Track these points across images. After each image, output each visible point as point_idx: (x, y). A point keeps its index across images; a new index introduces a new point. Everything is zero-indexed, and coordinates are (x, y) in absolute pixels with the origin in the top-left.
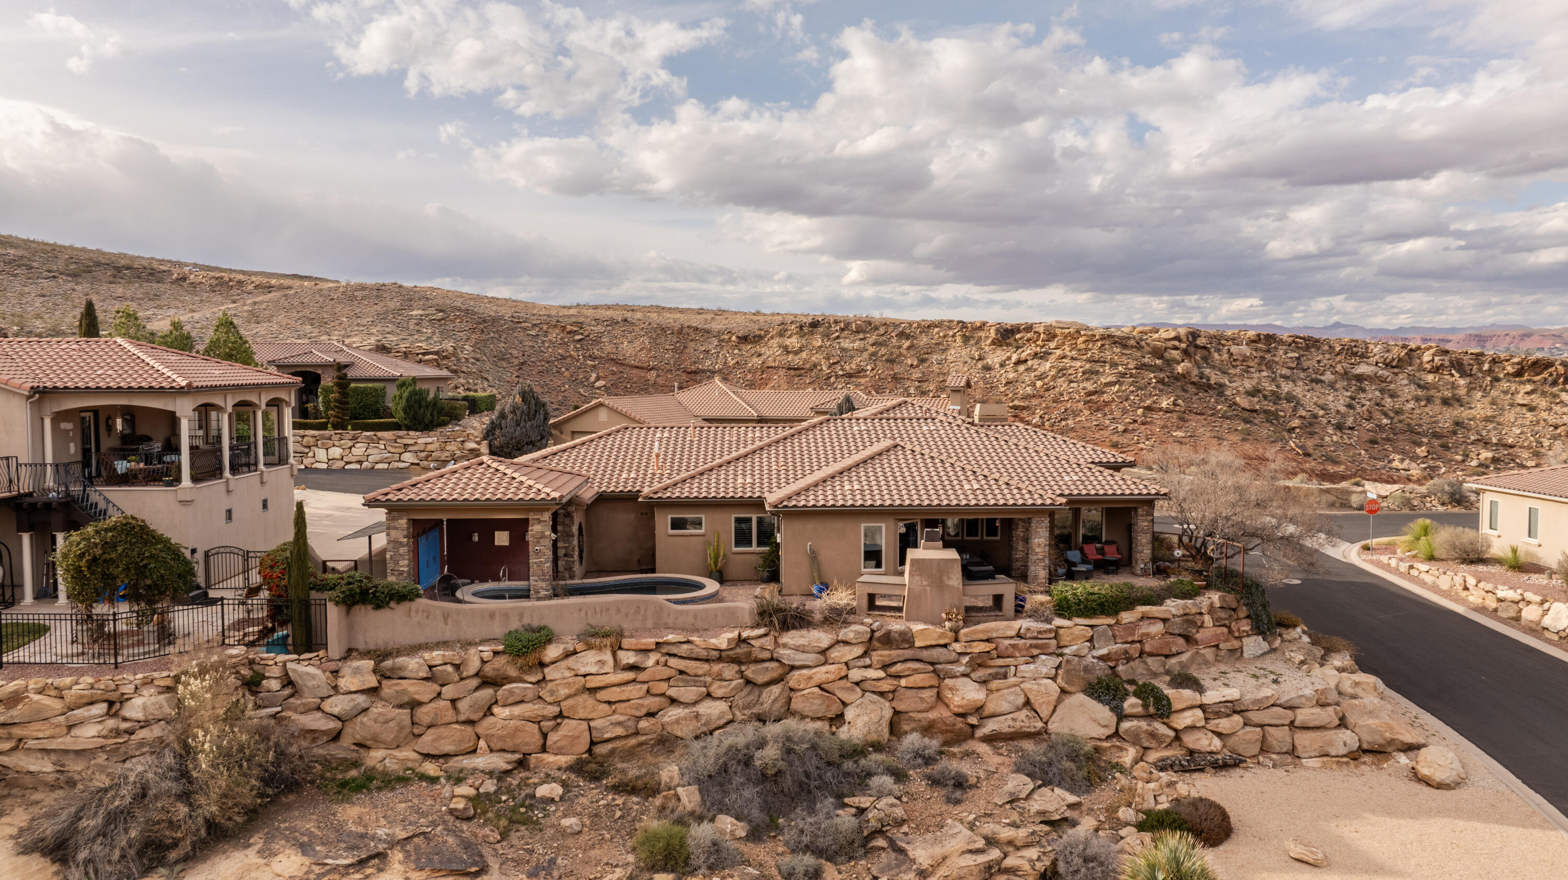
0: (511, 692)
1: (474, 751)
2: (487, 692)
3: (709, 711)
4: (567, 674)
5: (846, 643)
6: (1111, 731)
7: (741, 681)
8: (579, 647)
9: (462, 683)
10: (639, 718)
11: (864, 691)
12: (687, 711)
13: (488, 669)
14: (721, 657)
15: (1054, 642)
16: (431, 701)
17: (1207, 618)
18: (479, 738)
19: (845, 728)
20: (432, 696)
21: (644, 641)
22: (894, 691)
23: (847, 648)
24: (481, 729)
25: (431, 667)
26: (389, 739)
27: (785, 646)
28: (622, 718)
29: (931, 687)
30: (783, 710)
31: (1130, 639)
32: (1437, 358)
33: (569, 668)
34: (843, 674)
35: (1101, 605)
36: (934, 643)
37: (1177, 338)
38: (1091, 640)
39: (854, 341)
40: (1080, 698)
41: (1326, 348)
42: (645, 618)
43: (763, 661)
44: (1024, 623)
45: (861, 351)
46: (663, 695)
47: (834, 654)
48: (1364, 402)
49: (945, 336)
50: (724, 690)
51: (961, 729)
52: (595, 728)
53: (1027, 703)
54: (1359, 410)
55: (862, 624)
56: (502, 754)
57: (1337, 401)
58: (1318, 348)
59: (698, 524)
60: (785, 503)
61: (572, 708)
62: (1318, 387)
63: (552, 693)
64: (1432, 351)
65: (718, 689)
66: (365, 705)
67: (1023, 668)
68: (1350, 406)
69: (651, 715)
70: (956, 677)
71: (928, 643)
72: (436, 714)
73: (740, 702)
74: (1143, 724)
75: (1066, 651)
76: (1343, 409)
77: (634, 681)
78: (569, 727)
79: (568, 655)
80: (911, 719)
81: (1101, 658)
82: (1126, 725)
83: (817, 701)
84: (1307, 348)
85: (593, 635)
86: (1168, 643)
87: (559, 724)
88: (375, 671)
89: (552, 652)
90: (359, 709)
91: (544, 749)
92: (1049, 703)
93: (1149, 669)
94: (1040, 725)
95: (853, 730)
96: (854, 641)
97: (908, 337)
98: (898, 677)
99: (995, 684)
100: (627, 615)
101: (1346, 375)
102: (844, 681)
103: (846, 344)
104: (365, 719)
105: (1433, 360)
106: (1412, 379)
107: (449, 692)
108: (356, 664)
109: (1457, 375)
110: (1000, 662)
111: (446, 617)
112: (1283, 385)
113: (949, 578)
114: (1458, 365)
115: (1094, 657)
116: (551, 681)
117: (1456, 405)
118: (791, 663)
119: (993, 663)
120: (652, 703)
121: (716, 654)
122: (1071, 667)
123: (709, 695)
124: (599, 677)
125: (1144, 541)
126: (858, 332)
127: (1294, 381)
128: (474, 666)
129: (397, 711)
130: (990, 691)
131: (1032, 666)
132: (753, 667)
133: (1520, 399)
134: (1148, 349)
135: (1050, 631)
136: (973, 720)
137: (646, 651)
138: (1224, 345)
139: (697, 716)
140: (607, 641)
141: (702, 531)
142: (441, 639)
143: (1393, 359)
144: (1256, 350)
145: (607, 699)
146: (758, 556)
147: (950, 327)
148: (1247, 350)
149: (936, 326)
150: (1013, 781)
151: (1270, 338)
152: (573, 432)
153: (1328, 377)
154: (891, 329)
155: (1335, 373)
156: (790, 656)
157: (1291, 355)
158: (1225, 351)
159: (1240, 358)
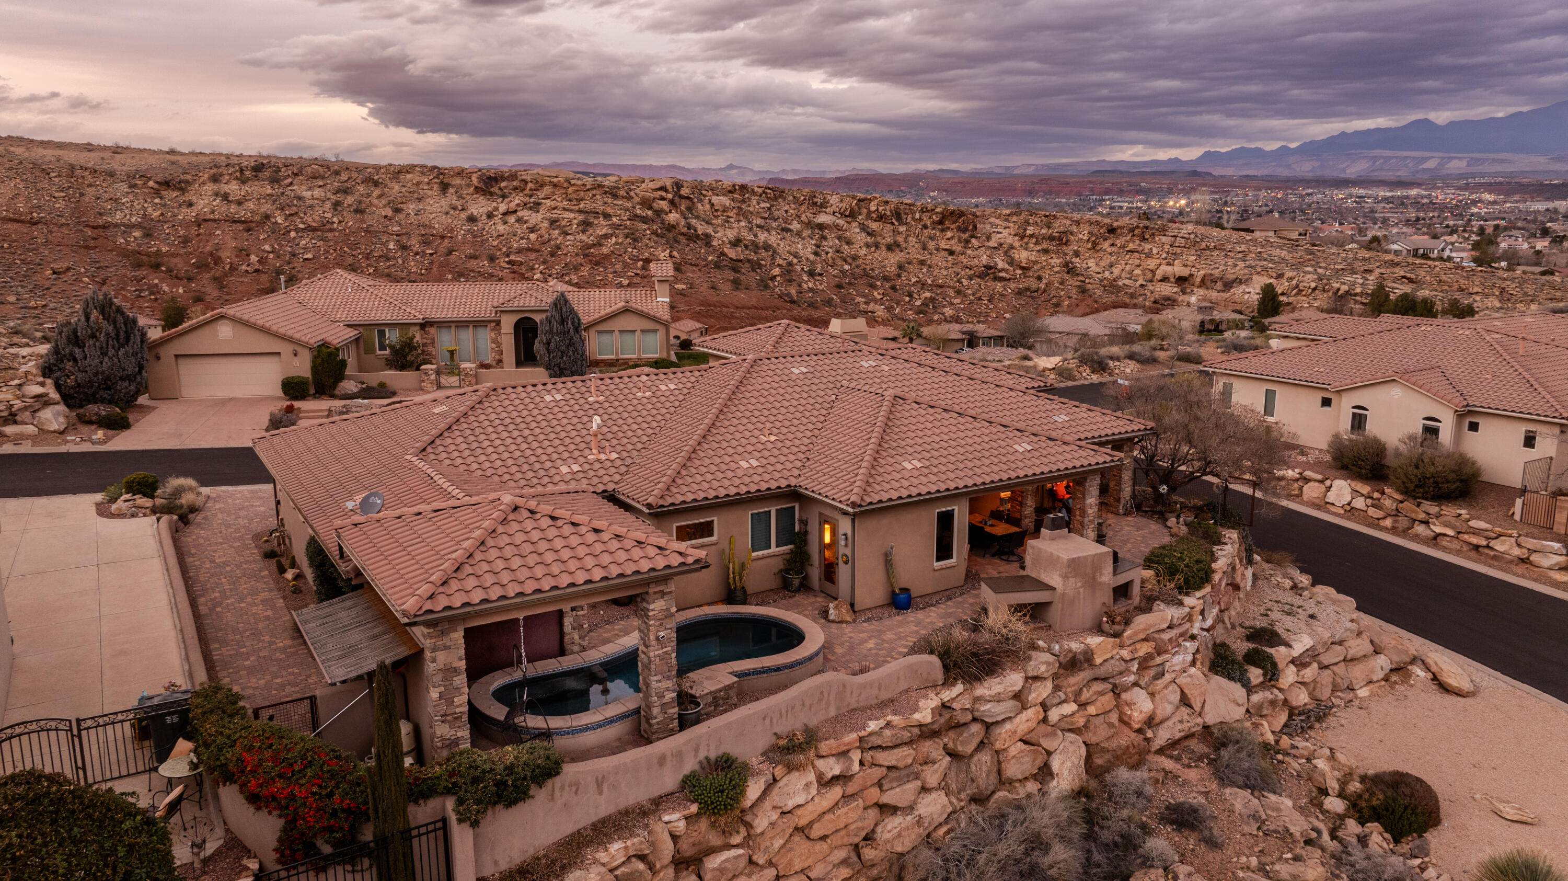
0: (720, 869)
3: (929, 809)
4: (775, 816)
5: (1037, 678)
6: (1246, 707)
7: (947, 758)
8: (779, 772)
10: (860, 846)
11: (1063, 731)
12: (909, 818)
13: (683, 845)
14: (925, 733)
15: (1189, 625)
19: (1054, 781)
21: (844, 740)
22: (1084, 724)
23: (1040, 685)
25: (614, 872)
27: (983, 699)
28: (842, 854)
29: (1113, 707)
30: (996, 780)
32: (880, 208)
33: (775, 807)
34: (1042, 717)
35: (1204, 572)
36: (1109, 656)
37: (663, 188)
38: (1203, 612)
39: (310, 189)
40: (1216, 680)
41: (791, 198)
43: (966, 725)
45: (323, 200)
46: (877, 804)
47: (1029, 696)
48: (827, 249)
49: (419, 183)
50: (937, 776)
51: (1142, 746)
53: (1183, 697)
55: (1041, 649)
57: (805, 249)
58: (784, 199)
61: (787, 862)
62: (788, 235)
63: (763, 850)
64: (876, 202)
65: (932, 776)
67: (1174, 660)
68: (816, 254)
69: (869, 836)
70: (1129, 689)
71: (1105, 657)
73: (955, 786)
74: (1265, 695)
75: (1194, 631)
77: (845, 796)
79: (769, 788)
80: (1105, 750)
81: (1209, 630)
82: (1256, 698)
83: (1026, 759)
84: (775, 199)
85: (788, 749)
89: (754, 792)
92: (1200, 695)
93: (1225, 628)
94: (1200, 721)
95: (1060, 782)
96: (1043, 675)
97: (376, 184)
98: (1088, 704)
99: (1156, 686)
100: (812, 707)
101: (809, 225)
102: (1045, 725)
103: (302, 192)
105: (877, 210)
106: (864, 228)
110: (1159, 660)
111: (600, 784)
113: (1101, 574)
114: (897, 214)
115: (1207, 632)
116: (760, 833)
117: (897, 250)
118: (993, 720)
119: (1153, 663)
120: (868, 820)
121: (917, 730)
122: (1202, 648)
123: (924, 788)
124: (808, 808)
126: (315, 178)
128: (665, 848)
130: (1155, 696)
131: (1180, 657)
132: (955, 736)
133: (943, 244)
135: (1185, 614)
136: (1149, 734)
137: (847, 753)
138: (705, 196)
139: (919, 821)
141: (716, 538)
143: (846, 209)
144: (733, 200)
145: (822, 833)
146: (780, 558)
147: (423, 173)
148: (725, 200)
149: (408, 172)
150: (1235, 799)
151: (743, 188)
152: (177, 356)
153: (795, 226)
154: (354, 175)
155: (801, 222)
156: (989, 710)
157: (763, 205)
158: (706, 201)
159: (721, 209)
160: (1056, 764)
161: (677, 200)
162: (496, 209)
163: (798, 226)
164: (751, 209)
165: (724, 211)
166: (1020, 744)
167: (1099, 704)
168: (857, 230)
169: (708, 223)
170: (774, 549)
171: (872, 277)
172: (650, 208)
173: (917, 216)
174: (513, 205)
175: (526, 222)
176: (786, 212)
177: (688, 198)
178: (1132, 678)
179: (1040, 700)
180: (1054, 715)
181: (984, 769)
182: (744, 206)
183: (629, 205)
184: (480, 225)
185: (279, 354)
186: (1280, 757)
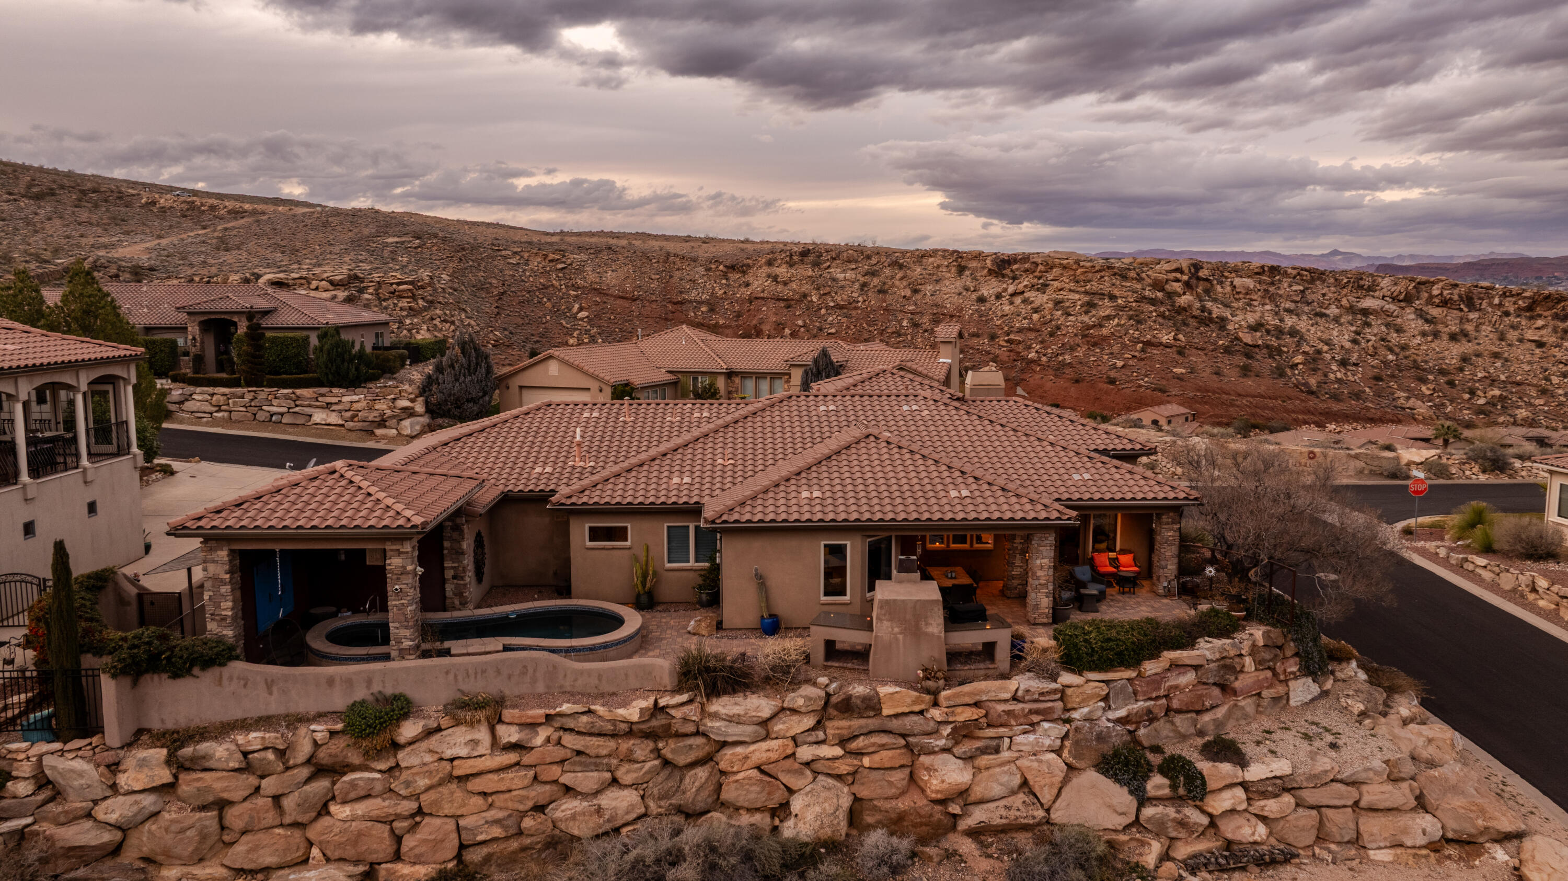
0: (353, 785)
1: (306, 861)
2: (322, 784)
3: (614, 804)
4: (428, 758)
5: (794, 711)
6: (1132, 818)
7: (656, 762)
8: (444, 722)
9: (289, 773)
10: (523, 813)
11: (816, 773)
12: (585, 804)
13: (322, 754)
14: (632, 731)
15: (1059, 705)
16: (245, 799)
17: (1248, 660)
18: (311, 844)
19: (791, 822)
20: (246, 793)
21: (531, 713)
22: (854, 773)
23: (795, 718)
24: (312, 833)
25: (245, 754)
26: (186, 854)
27: (715, 716)
28: (501, 815)
29: (902, 766)
30: (710, 800)
31: (1154, 695)
32: (1446, 292)
33: (431, 751)
34: (789, 752)
35: (1120, 654)
36: (907, 710)
37: (1179, 270)
38: (1106, 699)
39: (844, 271)
40: (1091, 777)
41: (1332, 280)
42: (534, 681)
43: (686, 735)
44: (1023, 682)
45: (853, 281)
46: (556, 782)
47: (778, 727)
48: (1369, 337)
49: (939, 266)
50: (635, 775)
51: (940, 820)
52: (466, 828)
53: (1025, 783)
54: (1363, 345)
55: (815, 684)
56: (341, 864)
57: (1342, 336)
58: (1324, 281)
59: (620, 534)
60: (725, 518)
61: (435, 803)
62: (1322, 321)
63: (407, 784)
64: (1440, 284)
65: (626, 774)
66: (153, 809)
67: (1019, 739)
68: (1355, 342)
69: (540, 808)
70: (932, 752)
71: (900, 710)
72: (252, 817)
73: (656, 791)
74: (1171, 812)
75: (1075, 715)
76: (1348, 345)
77: (517, 764)
78: (430, 827)
79: (429, 733)
80: (876, 809)
81: (1119, 721)
82: (1149, 812)
83: (756, 789)
84: (1312, 281)
85: (464, 706)
86: (1200, 697)
87: (418, 824)
88: (168, 762)
89: (409, 730)
90: (147, 813)
91: (397, 857)
92: (1052, 785)
93: (1176, 731)
94: (1040, 813)
95: (800, 825)
96: (803, 710)
97: (901, 267)
98: (859, 754)
99: (984, 760)
100: (509, 677)
101: (1351, 310)
102: (791, 760)
103: (837, 274)
104: (154, 827)
105: (1441, 294)
106: (1421, 314)
107: (269, 785)
108: (142, 754)
109: (1466, 310)
110: (991, 732)
111: (269, 685)
112: (1287, 319)
113: (927, 624)
114: (1467, 299)
115: (1108, 720)
116: (407, 768)
117: (1464, 341)
118: (722, 739)
119: (981, 733)
120: (540, 793)
121: (624, 726)
122: (1081, 736)
123: (615, 781)
124: (471, 762)
125: (1169, 554)
126: (849, 262)
127: (1297, 315)
128: (304, 749)
129: (198, 815)
130: (978, 770)
131: (1031, 737)
132: (672, 743)
133: (1530, 334)
134: (1149, 281)
135: (1055, 691)
136: (955, 809)
137: (533, 726)
138: (1227, 278)
139: (599, 811)
140: (481, 715)
141: (628, 543)
142: (263, 713)
143: (1400, 293)
144: (1260, 283)
145: (481, 789)
146: (696, 573)
147: (944, 257)
148: (1250, 283)
149: (930, 256)
151: (1274, 270)
152: (521, 387)
153: (1333, 311)
154: (883, 259)
155: (1340, 307)
156: (719, 728)
157: (1296, 288)
158: (1228, 284)
159: (1243, 291)
160: (797, 804)
161: (1194, 282)
162: (1005, 290)
163: (1337, 311)
164: (1280, 292)
165: (1247, 294)
166: (754, 773)
167: (876, 757)
168: (1412, 316)
169: (1227, 306)
170: (692, 563)
171: (1424, 370)
173: (1496, 301)
174: (1021, 287)
175: (1031, 302)
176: (1324, 295)
177: (1207, 280)
178: (942, 743)
179: (792, 733)
180: (805, 753)
181: (697, 784)
182: (1272, 289)
183: (1139, 286)
184: (988, 305)
185: (589, 389)
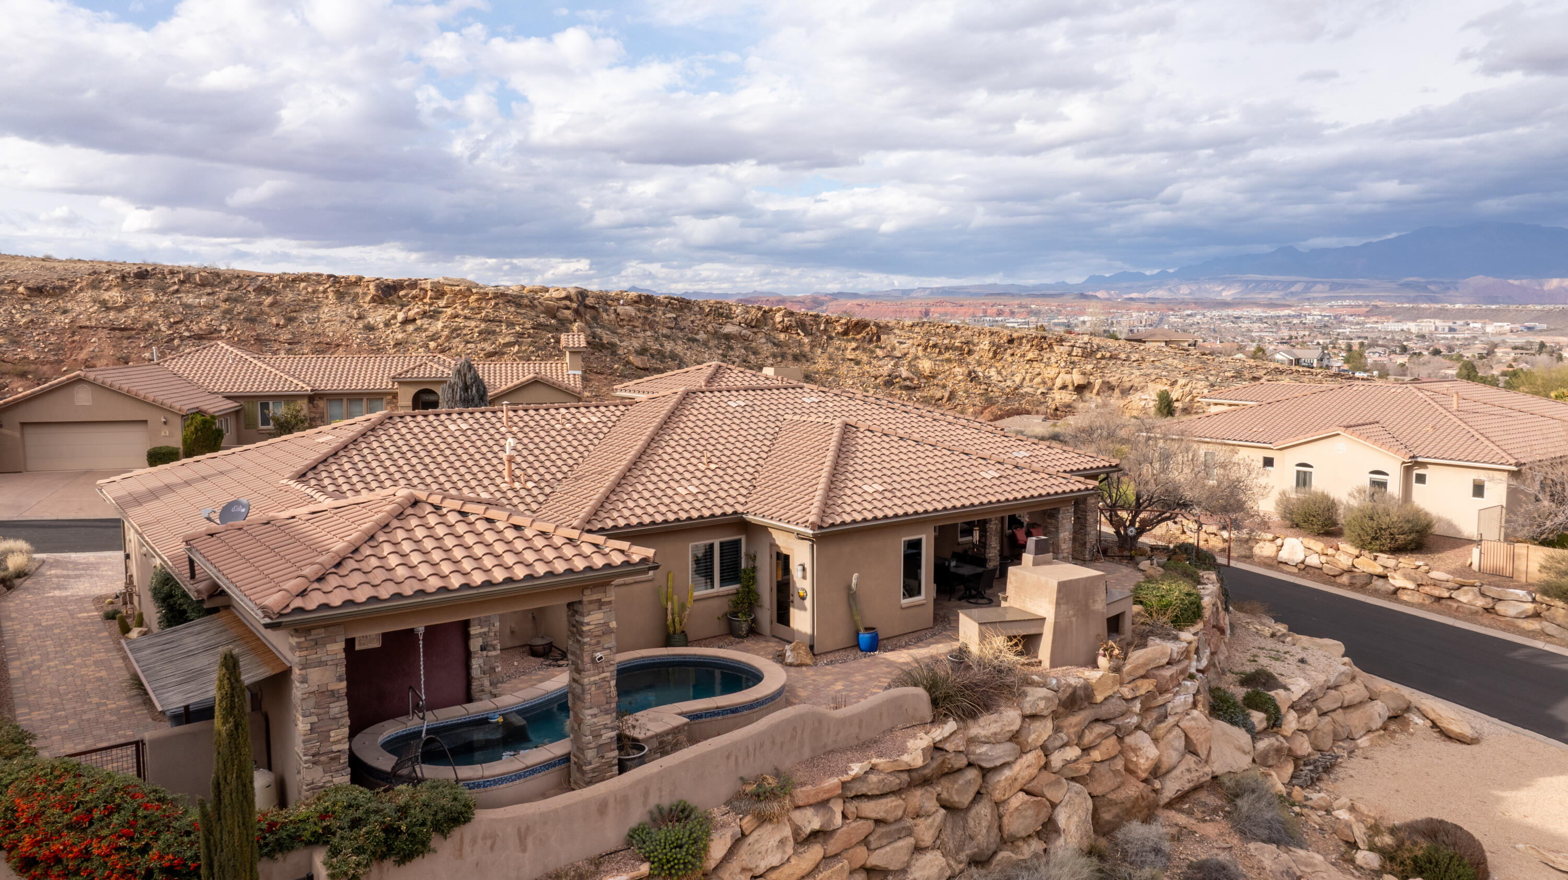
5: (1035, 717)
6: (1252, 755)
7: (942, 811)
8: (746, 825)
11: (1067, 781)
14: (916, 779)
19: (1059, 839)
21: (823, 786)
22: (1090, 772)
23: (1039, 724)
27: (978, 740)
30: (996, 839)
32: (786, 319)
33: (744, 870)
34: (1044, 763)
36: (1109, 693)
37: (568, 298)
39: (199, 296)
40: (1219, 724)
41: (697, 309)
43: (961, 770)
45: (211, 307)
46: (863, 867)
47: (1028, 737)
49: (314, 292)
50: (931, 832)
51: (1151, 798)
53: (1187, 745)
55: (1031, 685)
58: (690, 309)
64: (781, 313)
65: (924, 834)
67: (1176, 701)
70: (1132, 732)
71: (1105, 695)
73: (950, 844)
74: (1270, 742)
77: (826, 857)
79: (735, 845)
80: (1110, 803)
82: (1262, 745)
84: (681, 309)
85: (757, 798)
89: (717, 848)
94: (1209, 770)
97: (268, 293)
98: (1091, 749)
99: (1159, 730)
102: (1047, 771)
103: (189, 299)
105: (783, 321)
106: (769, 338)
109: (802, 334)
110: (1161, 700)
111: (523, 837)
113: (1094, 601)
114: (802, 325)
118: (990, 765)
119: (1156, 703)
121: (906, 777)
123: (918, 846)
125: (1092, 520)
126: (203, 285)
130: (1159, 741)
131: (1181, 698)
132: (951, 785)
133: (849, 355)
134: (542, 308)
135: (1183, 649)
136: (1157, 784)
137: (828, 803)
138: (610, 306)
143: (752, 320)
144: (639, 310)
146: (725, 600)
147: (319, 282)
148: (631, 310)
149: (302, 280)
150: (1263, 854)
151: (649, 299)
152: (23, 424)
154: (246, 283)
155: (707, 332)
156: (986, 754)
157: (669, 315)
158: (612, 311)
159: (627, 319)
160: (1062, 818)
161: (582, 309)
162: (394, 317)
163: (705, 336)
164: (657, 319)
165: (630, 321)
166: (1021, 794)
167: (1103, 748)
168: (763, 340)
169: (613, 332)
170: (718, 589)
172: (554, 317)
173: (822, 327)
174: (411, 314)
175: (426, 330)
176: (693, 322)
177: (593, 308)
178: (1135, 720)
179: (1040, 742)
180: (1057, 759)
181: (984, 824)
182: (650, 316)
183: (533, 314)
184: (377, 334)
185: (145, 422)
186: (1297, 809)
